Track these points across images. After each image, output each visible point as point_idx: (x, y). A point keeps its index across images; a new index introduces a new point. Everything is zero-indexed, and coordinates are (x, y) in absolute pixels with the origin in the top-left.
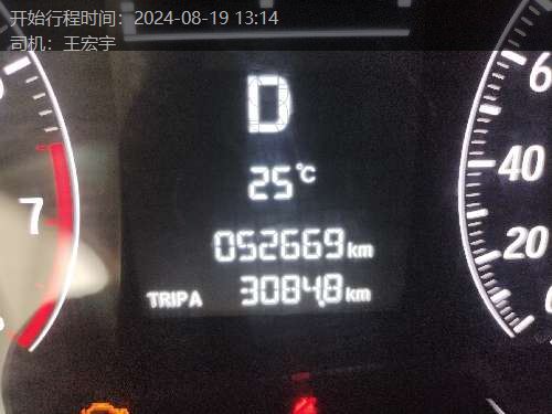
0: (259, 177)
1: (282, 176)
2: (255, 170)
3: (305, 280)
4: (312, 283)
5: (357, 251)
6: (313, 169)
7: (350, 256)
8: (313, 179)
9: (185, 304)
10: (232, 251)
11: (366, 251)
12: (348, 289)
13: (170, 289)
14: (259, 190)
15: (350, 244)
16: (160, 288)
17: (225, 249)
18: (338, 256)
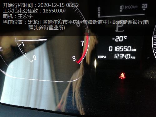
0: (117, 38)
3: (124, 55)
4: (125, 55)
5: (133, 50)
6: (126, 37)
8: (126, 38)
9: (103, 58)
11: (135, 50)
13: (101, 56)
14: (117, 40)
17: (111, 49)
18: (130, 51)
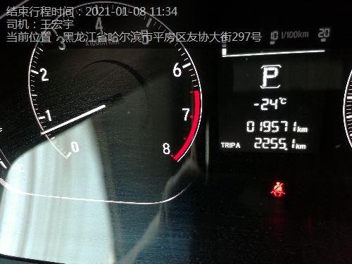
0: (265, 102)
2: (263, 100)
5: (301, 130)
6: (285, 99)
7: (298, 131)
8: (285, 103)
9: (234, 147)
10: (253, 129)
11: (305, 130)
12: (297, 144)
13: (229, 142)
15: (298, 127)
16: (225, 141)
17: (250, 127)
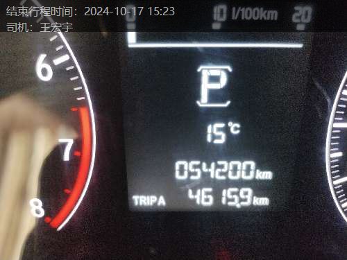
1: (219, 129)
5: (261, 175)
7: (257, 178)
9: (155, 204)
10: (186, 173)
11: (267, 175)
12: (255, 197)
13: (146, 195)
15: (258, 171)
16: (140, 194)
17: (182, 172)
18: (250, 177)
